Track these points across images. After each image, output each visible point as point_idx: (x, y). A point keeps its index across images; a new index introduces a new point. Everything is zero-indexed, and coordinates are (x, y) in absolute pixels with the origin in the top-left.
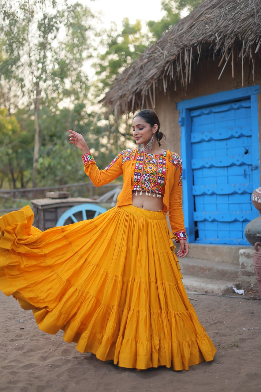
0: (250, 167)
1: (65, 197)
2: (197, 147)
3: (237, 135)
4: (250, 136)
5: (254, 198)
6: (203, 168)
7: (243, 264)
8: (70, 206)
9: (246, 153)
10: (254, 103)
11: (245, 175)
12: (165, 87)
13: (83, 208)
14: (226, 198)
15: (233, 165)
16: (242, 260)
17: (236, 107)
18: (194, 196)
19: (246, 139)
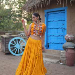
0: (64, 29)
1: (11, 35)
2: (49, 23)
3: (61, 20)
4: (64, 20)
5: (65, 37)
6: (51, 28)
7: (62, 55)
8: (13, 37)
9: (63, 25)
10: (66, 11)
11: (62, 31)
12: (42, 6)
13: (17, 38)
14: (57, 37)
15: (59, 28)
16: (61, 54)
17: (61, 12)
18: (48, 36)
19: (63, 21)
